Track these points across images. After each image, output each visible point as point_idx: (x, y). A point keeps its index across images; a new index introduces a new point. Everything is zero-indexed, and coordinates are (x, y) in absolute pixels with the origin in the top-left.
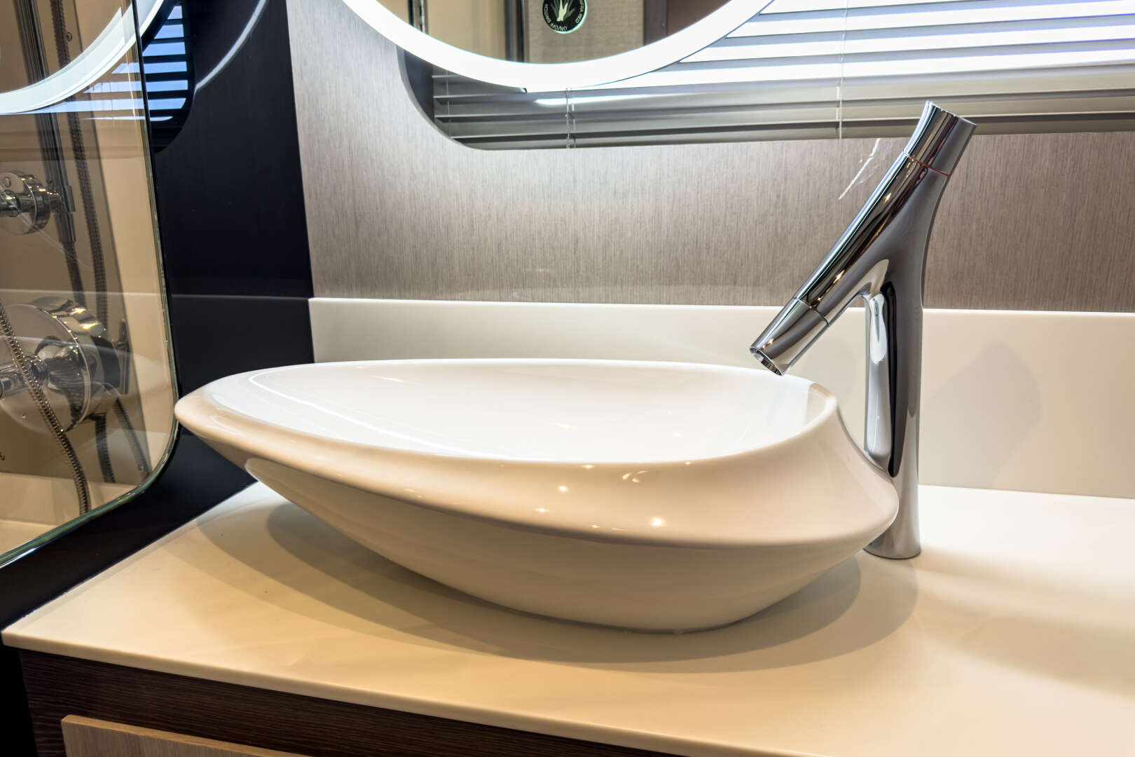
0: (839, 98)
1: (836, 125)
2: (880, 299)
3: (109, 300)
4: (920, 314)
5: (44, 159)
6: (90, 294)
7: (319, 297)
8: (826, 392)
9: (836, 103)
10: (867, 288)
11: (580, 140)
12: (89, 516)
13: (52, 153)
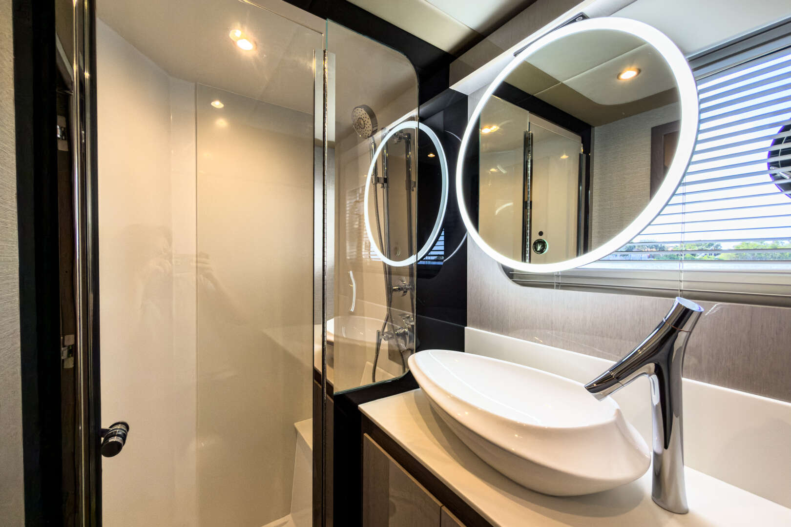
7: (470, 327)
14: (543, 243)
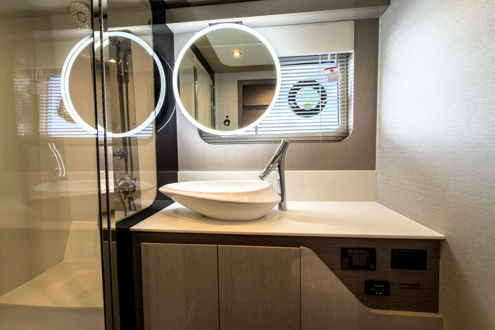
0: (272, 137)
1: (272, 141)
2: (278, 168)
3: (133, 173)
4: (284, 172)
5: (123, 145)
6: (129, 172)
8: (270, 182)
9: (271, 138)
10: (276, 167)
11: (229, 143)
12: (126, 217)
13: (125, 144)
14: (229, 121)
